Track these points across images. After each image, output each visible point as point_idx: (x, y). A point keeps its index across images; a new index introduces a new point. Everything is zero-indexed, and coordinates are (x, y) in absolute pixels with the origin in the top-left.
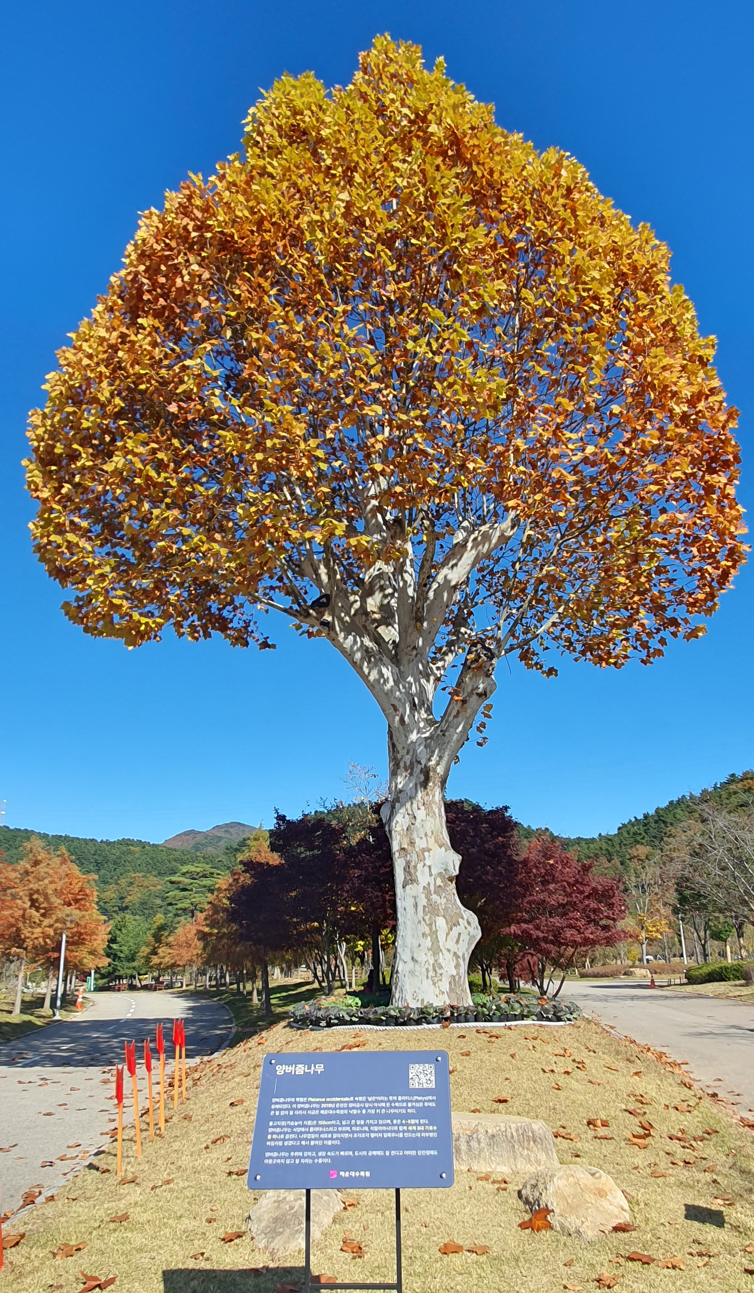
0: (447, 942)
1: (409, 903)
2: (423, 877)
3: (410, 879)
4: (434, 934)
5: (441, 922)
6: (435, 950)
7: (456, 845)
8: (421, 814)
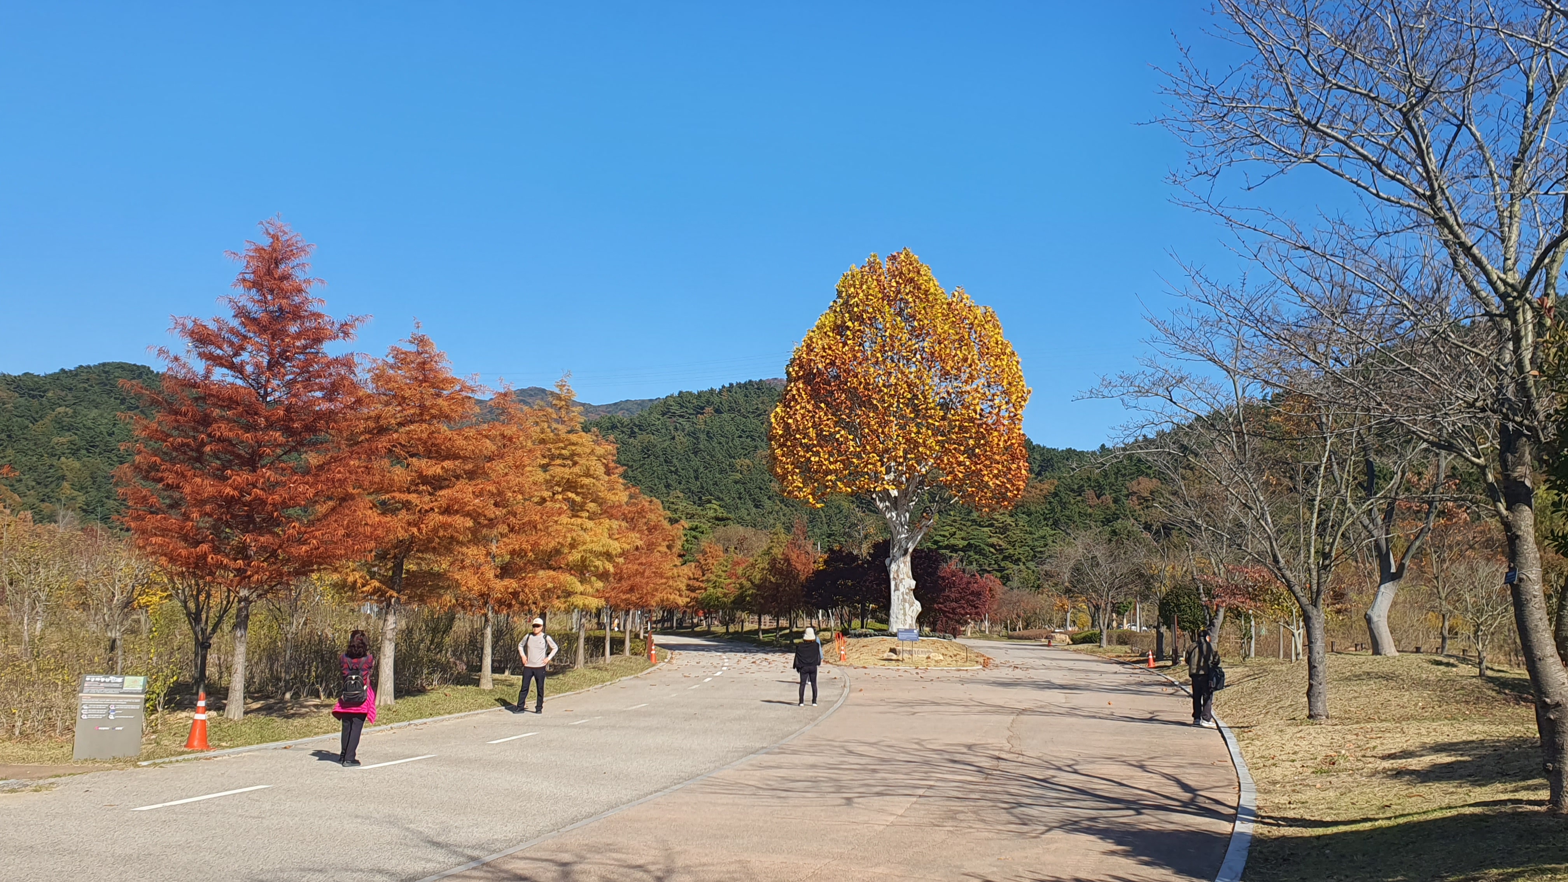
0: (909, 612)
1: (896, 598)
2: (902, 589)
3: (897, 589)
4: (904, 609)
5: (907, 605)
6: (905, 614)
7: (914, 579)
8: (902, 566)
